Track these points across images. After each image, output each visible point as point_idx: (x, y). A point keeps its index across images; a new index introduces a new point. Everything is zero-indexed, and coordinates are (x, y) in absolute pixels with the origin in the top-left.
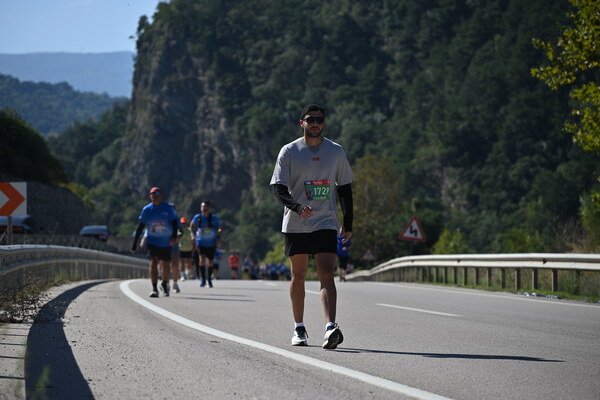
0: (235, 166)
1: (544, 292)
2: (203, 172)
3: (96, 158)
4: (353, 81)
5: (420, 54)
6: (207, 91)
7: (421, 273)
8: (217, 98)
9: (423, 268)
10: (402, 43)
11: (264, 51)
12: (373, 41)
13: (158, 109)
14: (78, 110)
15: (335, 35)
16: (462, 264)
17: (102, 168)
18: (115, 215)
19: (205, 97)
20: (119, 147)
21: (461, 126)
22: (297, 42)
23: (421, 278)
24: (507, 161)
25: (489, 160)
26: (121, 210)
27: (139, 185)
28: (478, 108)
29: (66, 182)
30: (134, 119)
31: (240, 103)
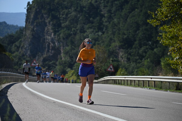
0: (56, 48)
1: (151, 88)
2: (47, 49)
3: (14, 44)
4: (92, 23)
5: (113, 15)
6: (48, 25)
7: (113, 81)
8: (51, 27)
9: (114, 80)
10: (107, 11)
11: (65, 13)
12: (99, 10)
13: (33, 30)
14: (8, 30)
15: (87, 9)
16: (126, 79)
17: (16, 48)
18: (20, 62)
19: (47, 27)
20: (21, 41)
21: (125, 37)
22: (75, 10)
23: (113, 83)
24: (139, 47)
25: (133, 47)
26: (21, 60)
27: (27, 53)
28: (130, 31)
29: (5, 52)
30: (26, 33)
31: (58, 29)
